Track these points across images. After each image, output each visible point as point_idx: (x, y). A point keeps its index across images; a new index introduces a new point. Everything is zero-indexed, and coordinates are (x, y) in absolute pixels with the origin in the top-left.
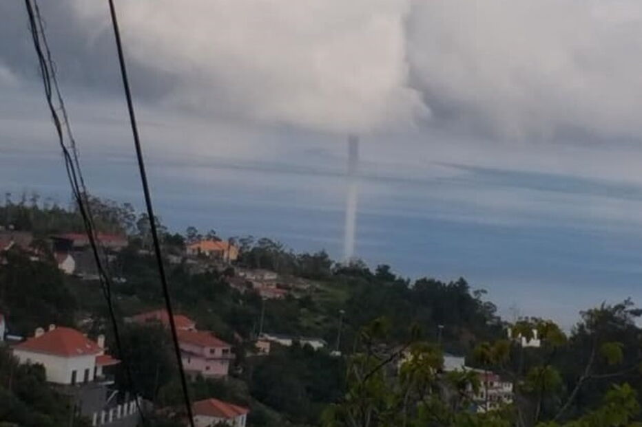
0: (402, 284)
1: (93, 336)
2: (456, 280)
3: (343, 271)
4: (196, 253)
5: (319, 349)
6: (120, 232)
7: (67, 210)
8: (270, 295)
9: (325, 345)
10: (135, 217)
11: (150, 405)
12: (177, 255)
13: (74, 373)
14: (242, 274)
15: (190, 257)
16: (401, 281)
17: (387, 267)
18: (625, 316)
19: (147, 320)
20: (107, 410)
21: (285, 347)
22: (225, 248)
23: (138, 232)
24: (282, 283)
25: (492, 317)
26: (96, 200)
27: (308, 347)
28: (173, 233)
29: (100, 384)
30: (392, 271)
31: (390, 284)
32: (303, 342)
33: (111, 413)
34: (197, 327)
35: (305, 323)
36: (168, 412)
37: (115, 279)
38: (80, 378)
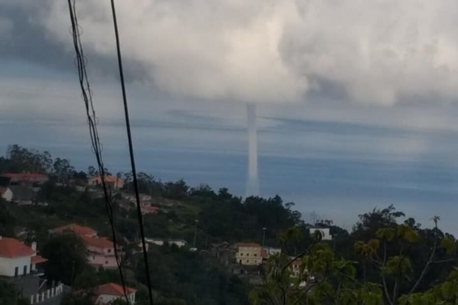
0: (237, 201)
1: (28, 243)
2: (273, 197)
3: (196, 193)
4: (95, 184)
5: (182, 247)
6: (42, 172)
7: (5, 157)
8: (147, 212)
9: (186, 244)
10: (52, 160)
11: (69, 288)
12: (82, 186)
13: (17, 269)
14: (127, 198)
15: (92, 187)
16: (236, 198)
17: (226, 190)
18: (389, 217)
19: (64, 231)
20: (40, 293)
21: (159, 246)
22: (115, 180)
23: (55, 171)
24: (155, 203)
25: (298, 221)
26: (24, 150)
27: (174, 245)
28: (78, 171)
29: (34, 275)
30: (229, 192)
31: (229, 201)
32: (171, 243)
33: (43, 295)
34: (98, 235)
35: (171, 229)
36: (82, 293)
37: (40, 204)
38: (21, 272)
